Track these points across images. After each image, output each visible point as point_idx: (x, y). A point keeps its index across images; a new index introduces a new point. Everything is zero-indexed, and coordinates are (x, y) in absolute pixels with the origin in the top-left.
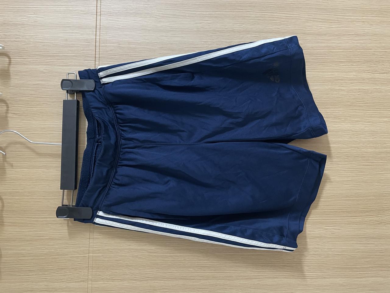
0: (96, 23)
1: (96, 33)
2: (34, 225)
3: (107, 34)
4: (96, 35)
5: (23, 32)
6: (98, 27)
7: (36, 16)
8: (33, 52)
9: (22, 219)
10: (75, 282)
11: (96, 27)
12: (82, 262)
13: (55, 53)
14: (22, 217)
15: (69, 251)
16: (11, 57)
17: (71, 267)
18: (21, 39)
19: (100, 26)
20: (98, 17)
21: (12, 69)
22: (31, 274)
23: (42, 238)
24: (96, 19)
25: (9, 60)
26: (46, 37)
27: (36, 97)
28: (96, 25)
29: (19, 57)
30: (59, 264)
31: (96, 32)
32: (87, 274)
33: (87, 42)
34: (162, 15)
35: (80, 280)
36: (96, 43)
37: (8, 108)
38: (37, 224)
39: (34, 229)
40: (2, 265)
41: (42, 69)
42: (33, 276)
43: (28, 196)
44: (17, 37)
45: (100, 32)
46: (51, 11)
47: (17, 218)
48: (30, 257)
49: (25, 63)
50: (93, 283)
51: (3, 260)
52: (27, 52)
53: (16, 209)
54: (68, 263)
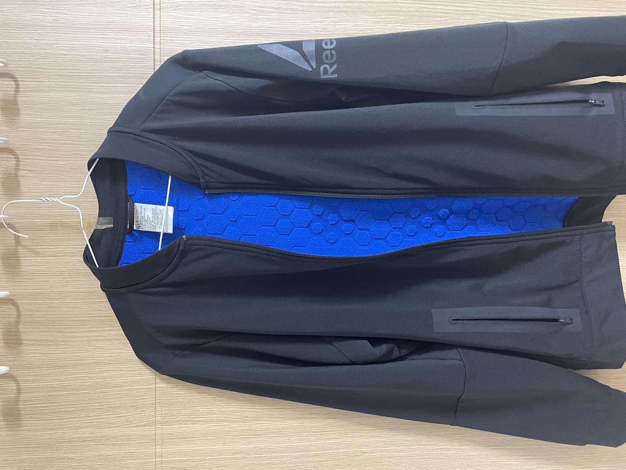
0: (154, 22)
1: (154, 39)
2: (69, 343)
3: (172, 40)
4: (154, 42)
5: (37, 38)
6: (157, 29)
7: (55, 11)
8: (54, 71)
9: (50, 334)
10: (136, 426)
11: (154, 28)
12: (145, 397)
13: (89, 72)
14: (50, 332)
15: (124, 381)
16: (19, 79)
17: (129, 405)
18: (33, 50)
19: (160, 27)
20: (157, 12)
21: (21, 99)
22: (68, 416)
23: (82, 362)
24: (154, 15)
25: (16, 85)
26: (74, 46)
27: (62, 144)
28: (154, 26)
29: (32, 80)
30: (111, 400)
31: (154, 37)
32: (153, 414)
33: (141, 54)
34: (259, 9)
35: (145, 423)
36: (154, 55)
37: (19, 161)
38: (73, 341)
39: (70, 350)
40: (23, 405)
41: (70, 98)
43: (57, 299)
44: (28, 46)
45: (160, 37)
48: (67, 391)
49: (42, 88)
50: (163, 427)
51: (23, 396)
52: (44, 71)
53: (39, 319)
54: (124, 399)
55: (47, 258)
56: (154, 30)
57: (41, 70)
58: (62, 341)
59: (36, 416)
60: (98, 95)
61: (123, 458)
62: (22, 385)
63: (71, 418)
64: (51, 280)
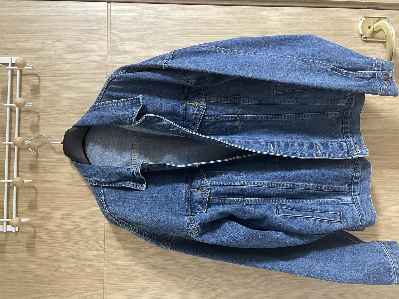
0: (107, 47)
1: (107, 56)
2: (62, 207)
3: (115, 56)
4: (107, 57)
5: (49, 55)
6: (109, 50)
7: (59, 42)
8: (57, 71)
10: (95, 251)
11: (107, 50)
12: (99, 235)
13: (75, 72)
14: (52, 201)
15: (89, 226)
16: (39, 76)
17: (91, 239)
18: (48, 61)
20: (109, 43)
21: (41, 85)
22: (59, 245)
23: (67, 216)
24: (107, 44)
26: (67, 59)
27: (60, 107)
28: (107, 49)
29: (47, 76)
30: (81, 237)
31: (107, 54)
32: (103, 244)
33: (100, 63)
34: (159, 40)
35: (99, 249)
36: (107, 63)
37: (39, 115)
38: (64, 206)
39: (62, 210)
40: (37, 239)
41: (65, 84)
42: (61, 247)
43: (56, 184)
44: (45, 59)
45: (110, 54)
46: (71, 38)
47: (48, 202)
48: (58, 232)
49: (51, 80)
50: (108, 251)
51: (38, 234)
52: (53, 71)
53: (47, 194)
54: (88, 236)
55: (52, 163)
56: (107, 51)
57: (51, 71)
58: (57, 206)
59: (44, 245)
60: (79, 83)
61: (87, 267)
62: (37, 229)
63: (61, 246)
64: (53, 174)
